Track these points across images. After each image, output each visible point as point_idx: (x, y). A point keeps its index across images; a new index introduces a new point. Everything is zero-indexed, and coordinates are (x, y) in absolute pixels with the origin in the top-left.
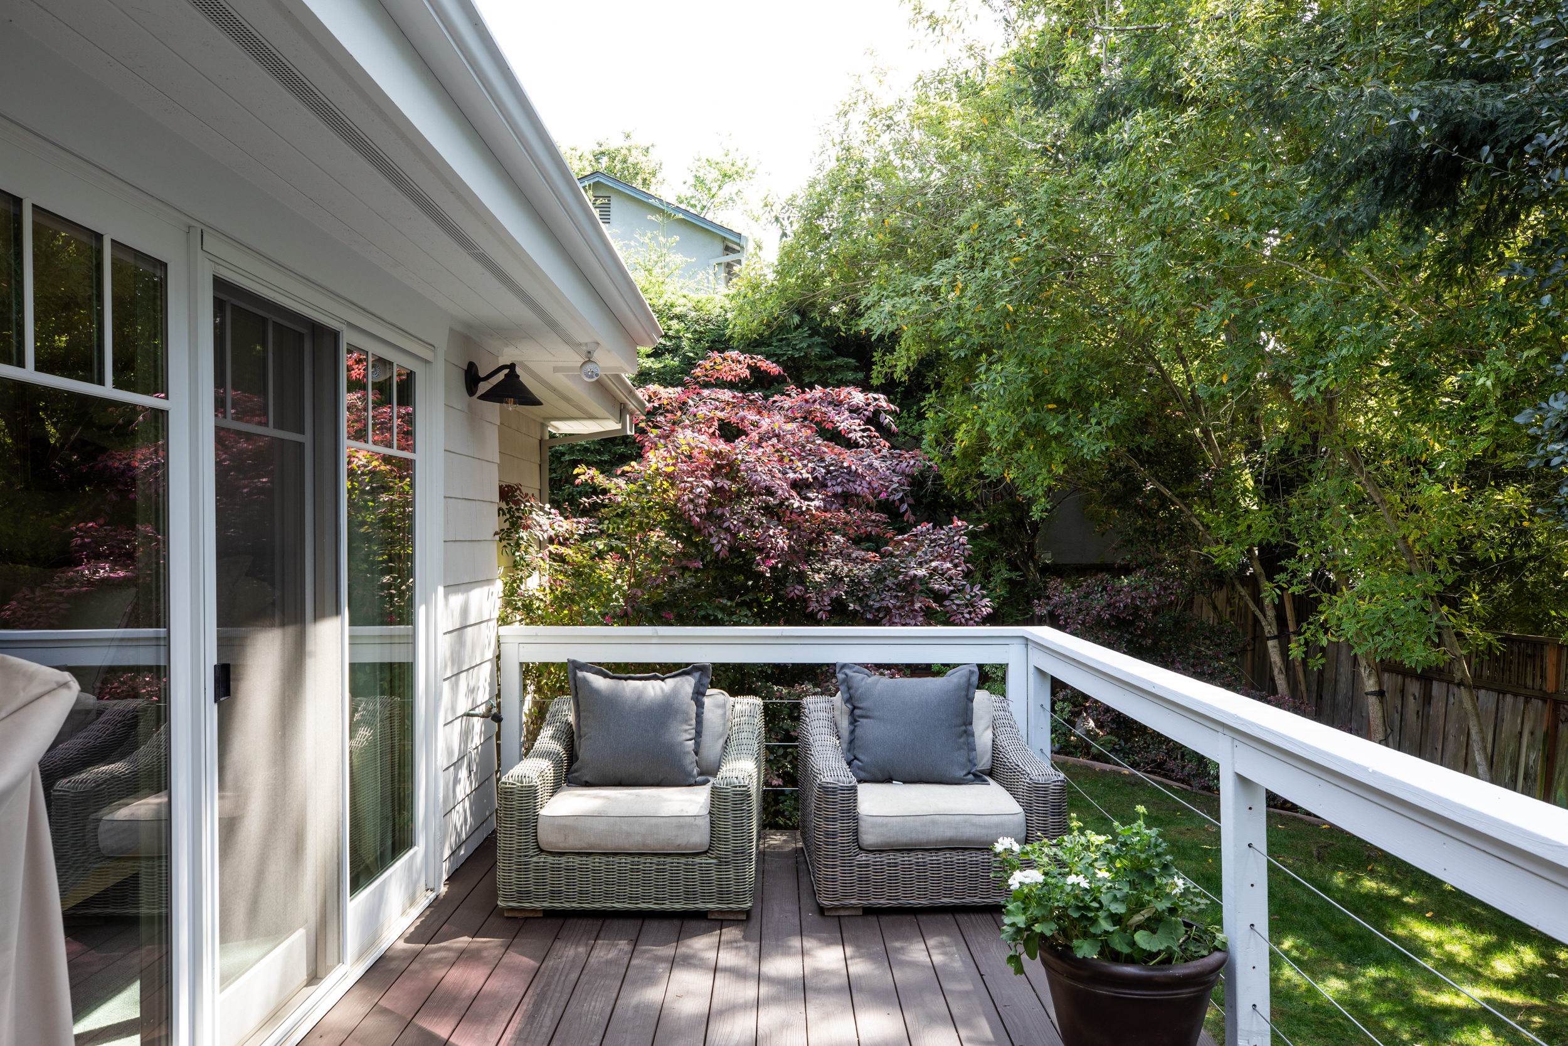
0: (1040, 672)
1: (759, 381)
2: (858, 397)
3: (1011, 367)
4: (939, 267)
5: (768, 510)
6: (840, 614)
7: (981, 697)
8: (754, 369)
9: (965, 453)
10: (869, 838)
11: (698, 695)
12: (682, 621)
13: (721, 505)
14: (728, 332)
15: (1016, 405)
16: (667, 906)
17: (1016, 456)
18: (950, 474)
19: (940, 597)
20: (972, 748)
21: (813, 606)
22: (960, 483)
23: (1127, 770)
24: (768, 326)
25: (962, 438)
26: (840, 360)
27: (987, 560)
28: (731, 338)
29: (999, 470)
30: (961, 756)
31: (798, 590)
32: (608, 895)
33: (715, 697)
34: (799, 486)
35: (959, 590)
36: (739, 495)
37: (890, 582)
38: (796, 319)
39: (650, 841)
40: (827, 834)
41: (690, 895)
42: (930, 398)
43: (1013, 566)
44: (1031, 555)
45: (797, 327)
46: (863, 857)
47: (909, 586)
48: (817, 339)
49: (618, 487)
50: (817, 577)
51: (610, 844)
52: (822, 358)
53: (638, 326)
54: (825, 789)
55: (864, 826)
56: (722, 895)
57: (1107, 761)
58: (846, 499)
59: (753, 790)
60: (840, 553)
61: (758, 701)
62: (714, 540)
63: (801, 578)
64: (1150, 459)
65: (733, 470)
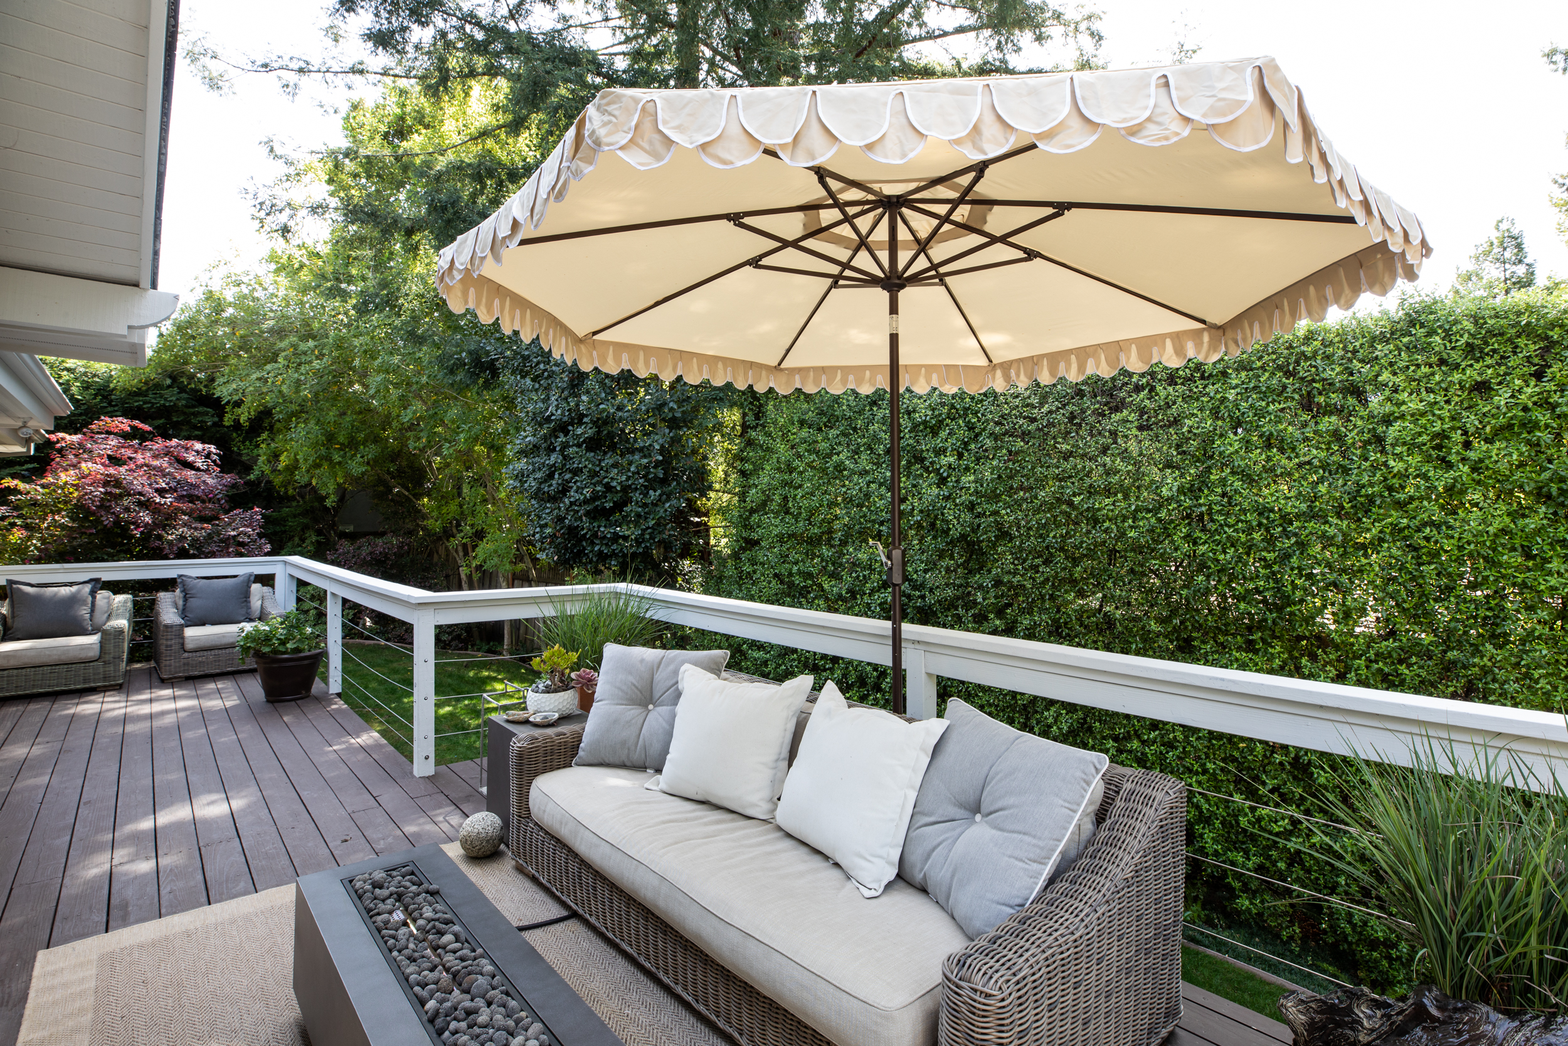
0: (292, 576)
1: (135, 434)
2: (198, 446)
3: (312, 424)
4: (268, 367)
5: (140, 504)
6: (183, 554)
7: (256, 587)
8: (133, 428)
9: (287, 468)
10: (189, 645)
11: (93, 593)
12: (78, 561)
13: (109, 501)
14: (112, 386)
15: (315, 445)
16: (72, 687)
17: (317, 471)
18: (277, 480)
19: (242, 544)
20: (249, 608)
21: (167, 551)
22: (285, 484)
23: (383, 642)
24: (146, 383)
25: (284, 461)
26: (201, 409)
27: (303, 530)
28: (114, 389)
29: (306, 479)
30: (243, 611)
31: (158, 543)
32: (34, 686)
33: (103, 595)
34: (161, 492)
35: (255, 541)
36: (121, 496)
37: (216, 539)
38: (169, 381)
39: (63, 657)
40: (167, 646)
41: (85, 681)
42: (264, 436)
43: (319, 533)
44: (333, 526)
45: (169, 387)
46: (186, 655)
47: (227, 541)
48: (184, 395)
49: (34, 490)
50: (170, 537)
51: (37, 662)
52: (186, 406)
53: (49, 399)
54: (167, 626)
55: (187, 641)
56: (105, 679)
57: (373, 639)
58: (192, 498)
59: (126, 630)
60: (185, 525)
61: (130, 596)
62: (104, 519)
63: (159, 537)
64: (400, 474)
65: (118, 483)
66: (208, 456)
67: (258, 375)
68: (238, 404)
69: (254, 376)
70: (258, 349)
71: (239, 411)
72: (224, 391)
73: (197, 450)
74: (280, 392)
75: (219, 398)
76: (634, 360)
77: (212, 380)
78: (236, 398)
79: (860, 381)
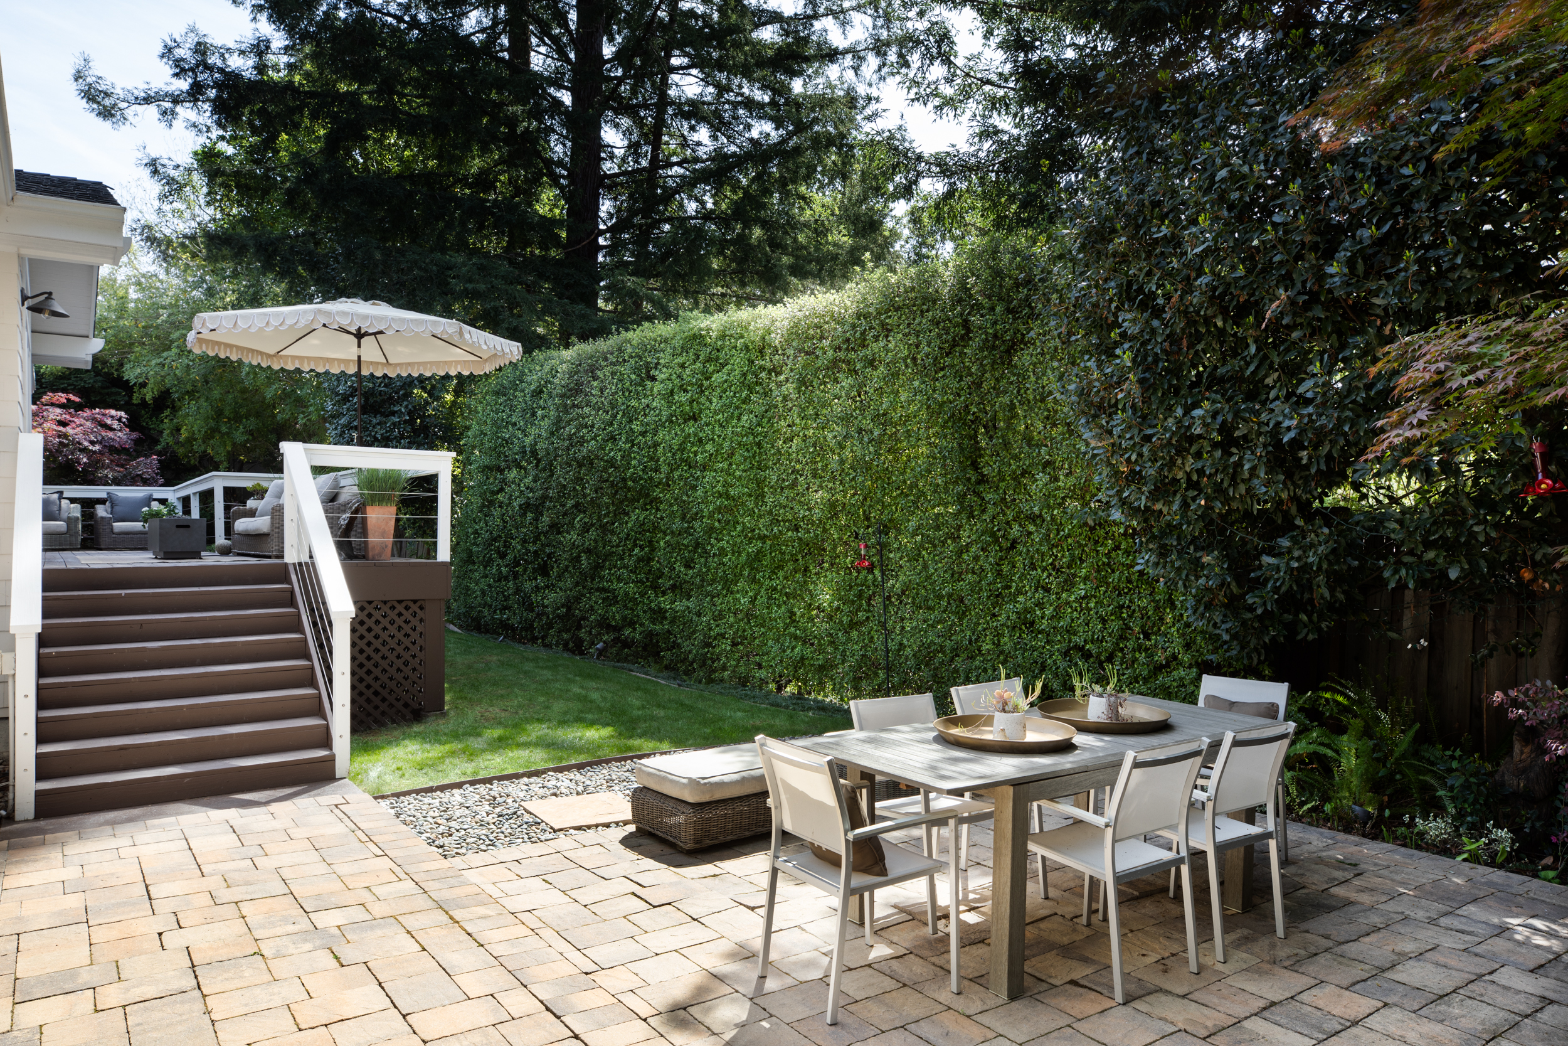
1: (72, 405)
2: (113, 412)
3: (202, 401)
4: (165, 354)
5: (80, 450)
8: (69, 400)
9: (187, 439)
10: (116, 531)
11: (60, 499)
15: (206, 418)
18: (181, 451)
25: (184, 434)
26: (114, 390)
31: (92, 475)
33: (65, 502)
34: (92, 443)
36: (68, 445)
37: (129, 475)
40: (103, 530)
42: (167, 412)
46: (115, 535)
47: (136, 476)
48: (99, 378)
50: (100, 475)
52: (102, 388)
54: (102, 521)
55: (114, 529)
59: (79, 523)
61: (80, 506)
63: (93, 472)
65: (65, 436)
66: (119, 420)
67: (159, 361)
68: (144, 385)
69: (153, 363)
70: (157, 337)
71: (145, 391)
72: (131, 374)
73: (115, 416)
74: (175, 375)
75: (127, 380)
76: (302, 364)
77: (121, 365)
78: (140, 380)
79: (425, 369)
